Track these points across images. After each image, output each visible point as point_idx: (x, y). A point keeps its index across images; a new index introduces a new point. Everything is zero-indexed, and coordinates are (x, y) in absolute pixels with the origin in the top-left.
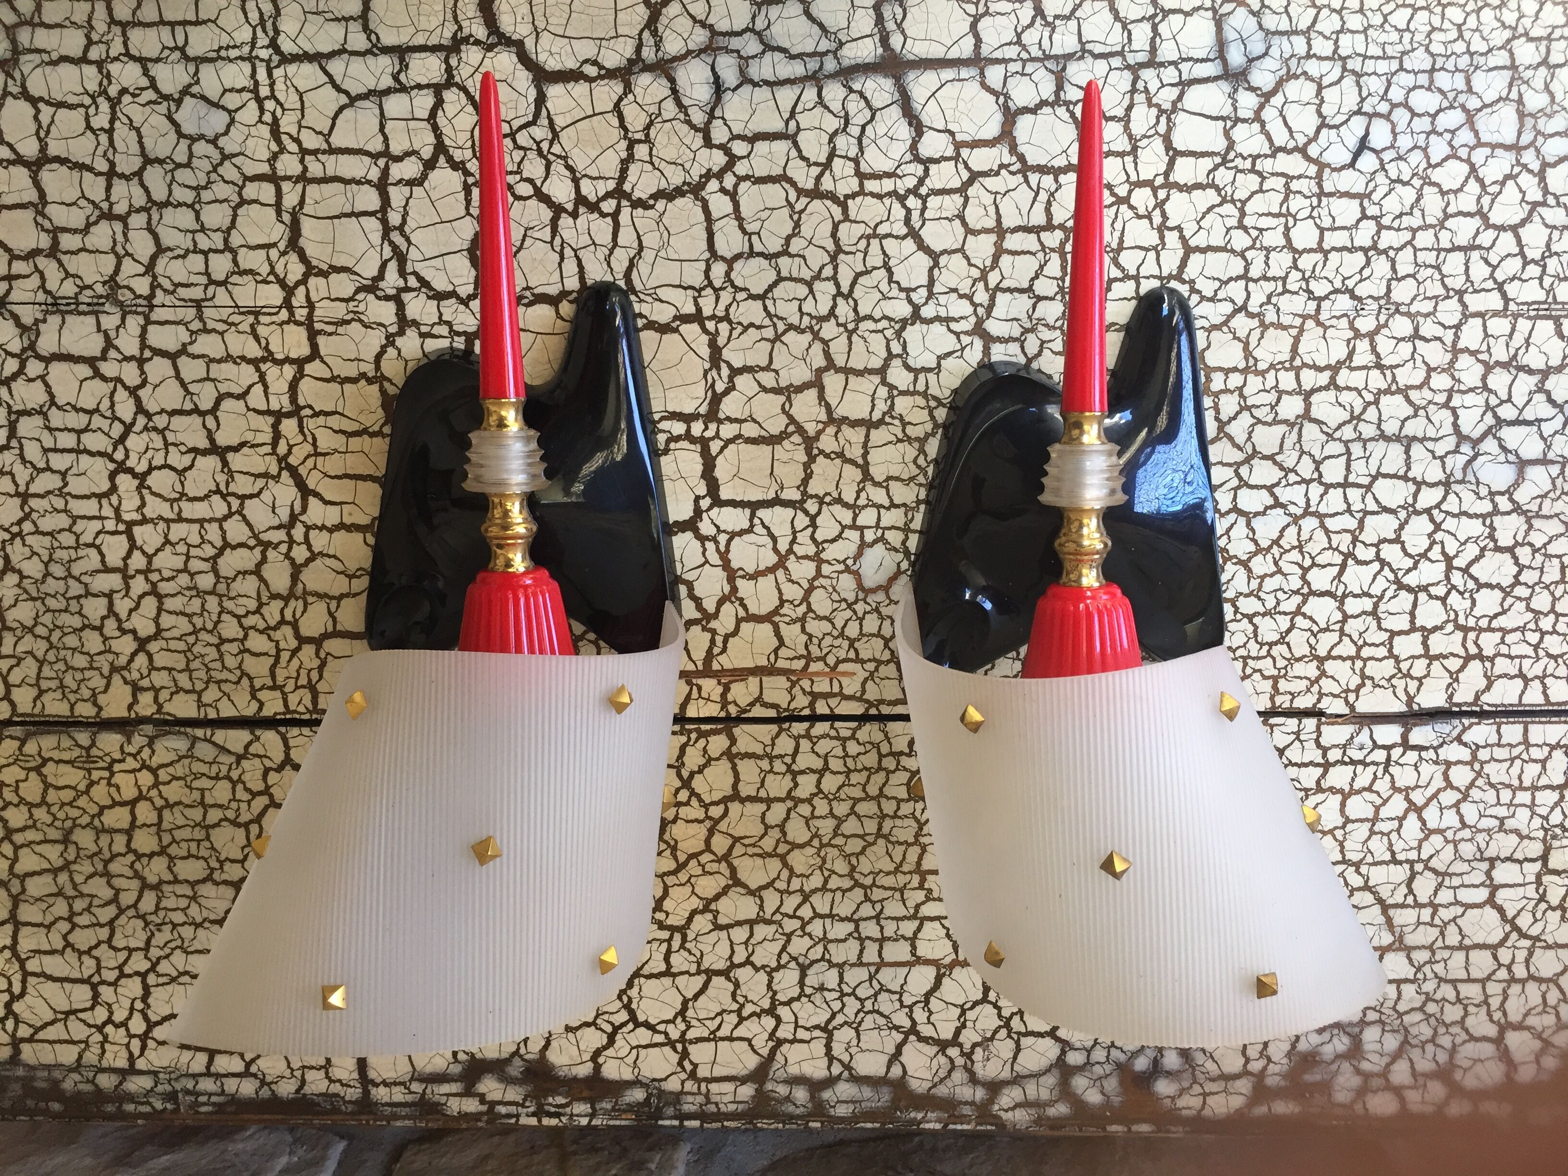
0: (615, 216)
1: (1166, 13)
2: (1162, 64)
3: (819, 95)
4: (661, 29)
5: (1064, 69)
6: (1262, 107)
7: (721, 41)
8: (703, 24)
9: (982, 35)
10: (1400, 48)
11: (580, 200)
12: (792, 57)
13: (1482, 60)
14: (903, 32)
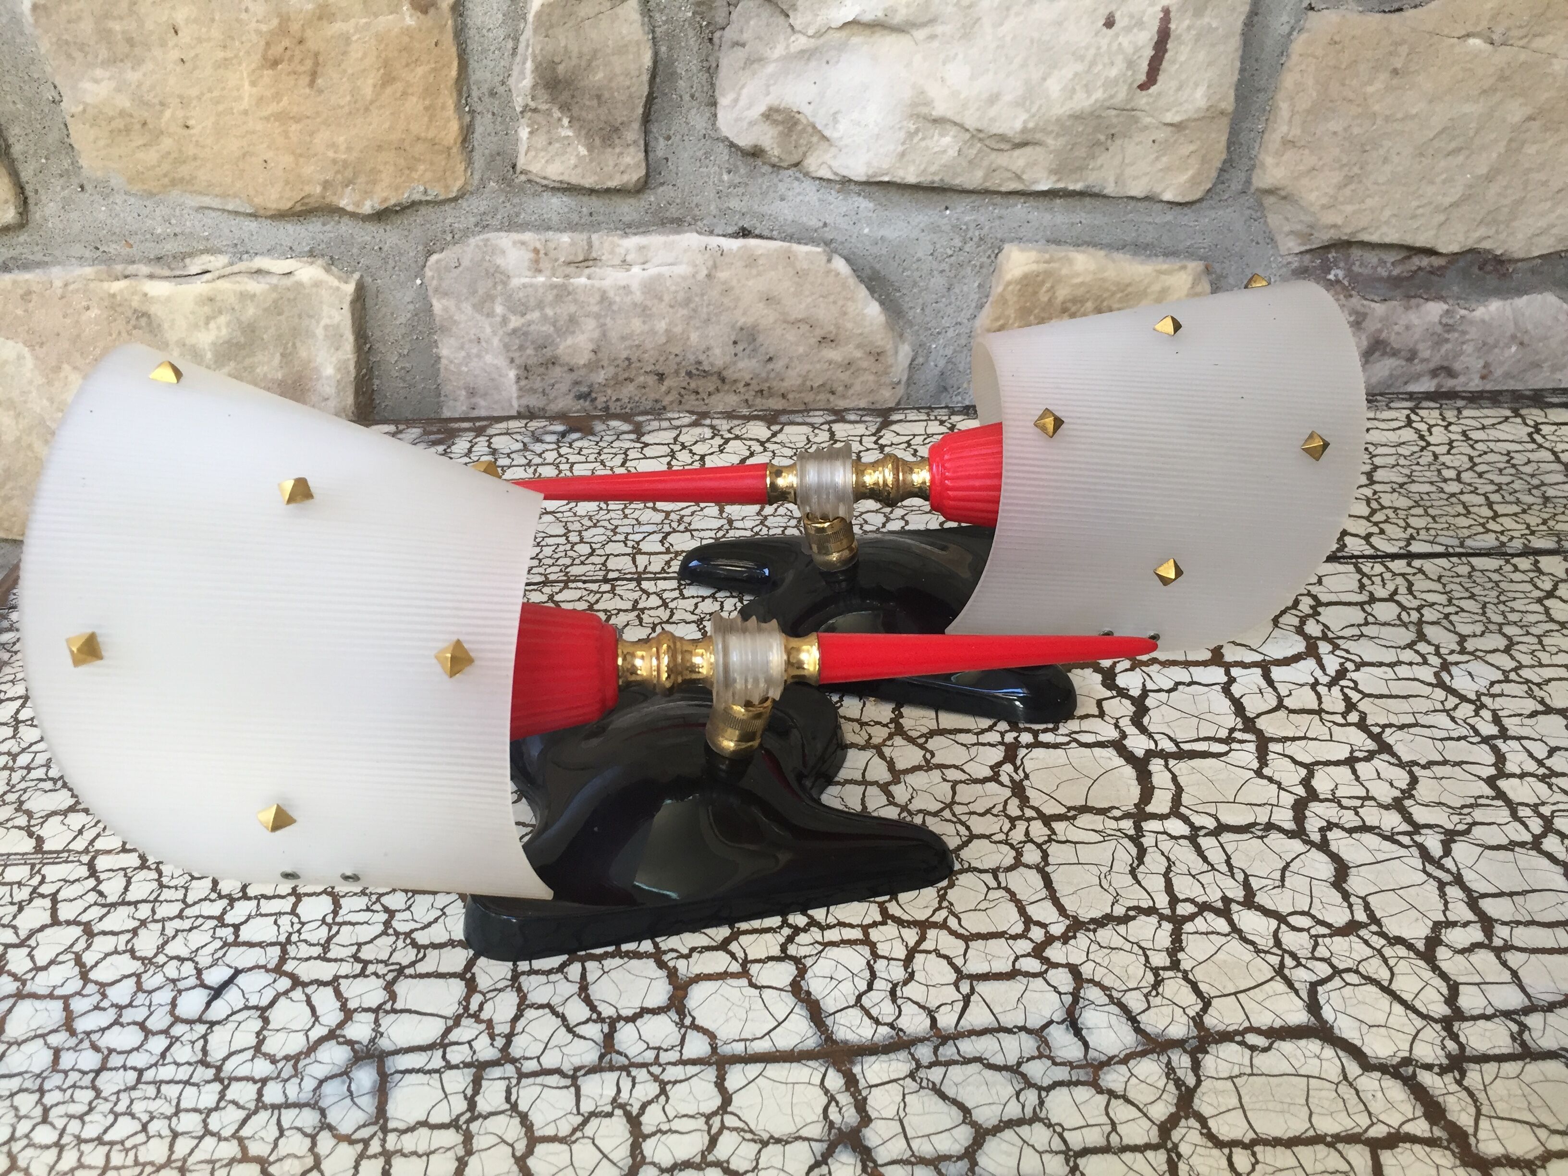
0: (1174, 901)
1: (454, 1124)
2: (467, 1065)
3: (934, 1021)
4: (1171, 1087)
5: (602, 1057)
6: (341, 1025)
7: (1081, 1075)
8: (1112, 1094)
9: (715, 1091)
10: (135, 1094)
11: (1225, 913)
12: (978, 1060)
13: (28, 1084)
14: (826, 1092)
